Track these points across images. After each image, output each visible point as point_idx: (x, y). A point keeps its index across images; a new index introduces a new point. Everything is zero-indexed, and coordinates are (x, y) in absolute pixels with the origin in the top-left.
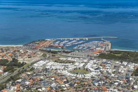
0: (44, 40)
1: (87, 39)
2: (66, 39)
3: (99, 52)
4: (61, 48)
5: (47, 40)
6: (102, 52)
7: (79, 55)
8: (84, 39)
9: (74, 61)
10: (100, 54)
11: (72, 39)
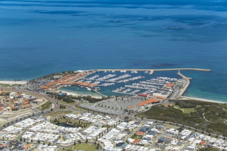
0: (73, 72)
1: (152, 71)
2: (113, 71)
3: (153, 103)
4: (90, 89)
5: (77, 73)
6: (159, 102)
7: (111, 107)
8: (146, 71)
9: (90, 123)
10: (152, 107)
11: (125, 71)
